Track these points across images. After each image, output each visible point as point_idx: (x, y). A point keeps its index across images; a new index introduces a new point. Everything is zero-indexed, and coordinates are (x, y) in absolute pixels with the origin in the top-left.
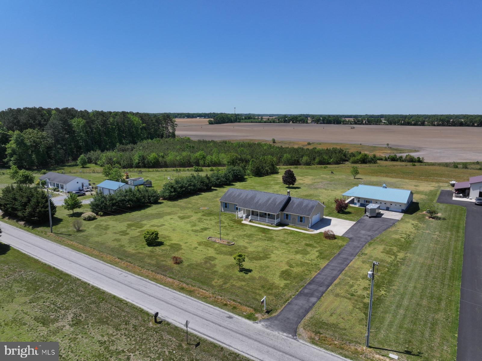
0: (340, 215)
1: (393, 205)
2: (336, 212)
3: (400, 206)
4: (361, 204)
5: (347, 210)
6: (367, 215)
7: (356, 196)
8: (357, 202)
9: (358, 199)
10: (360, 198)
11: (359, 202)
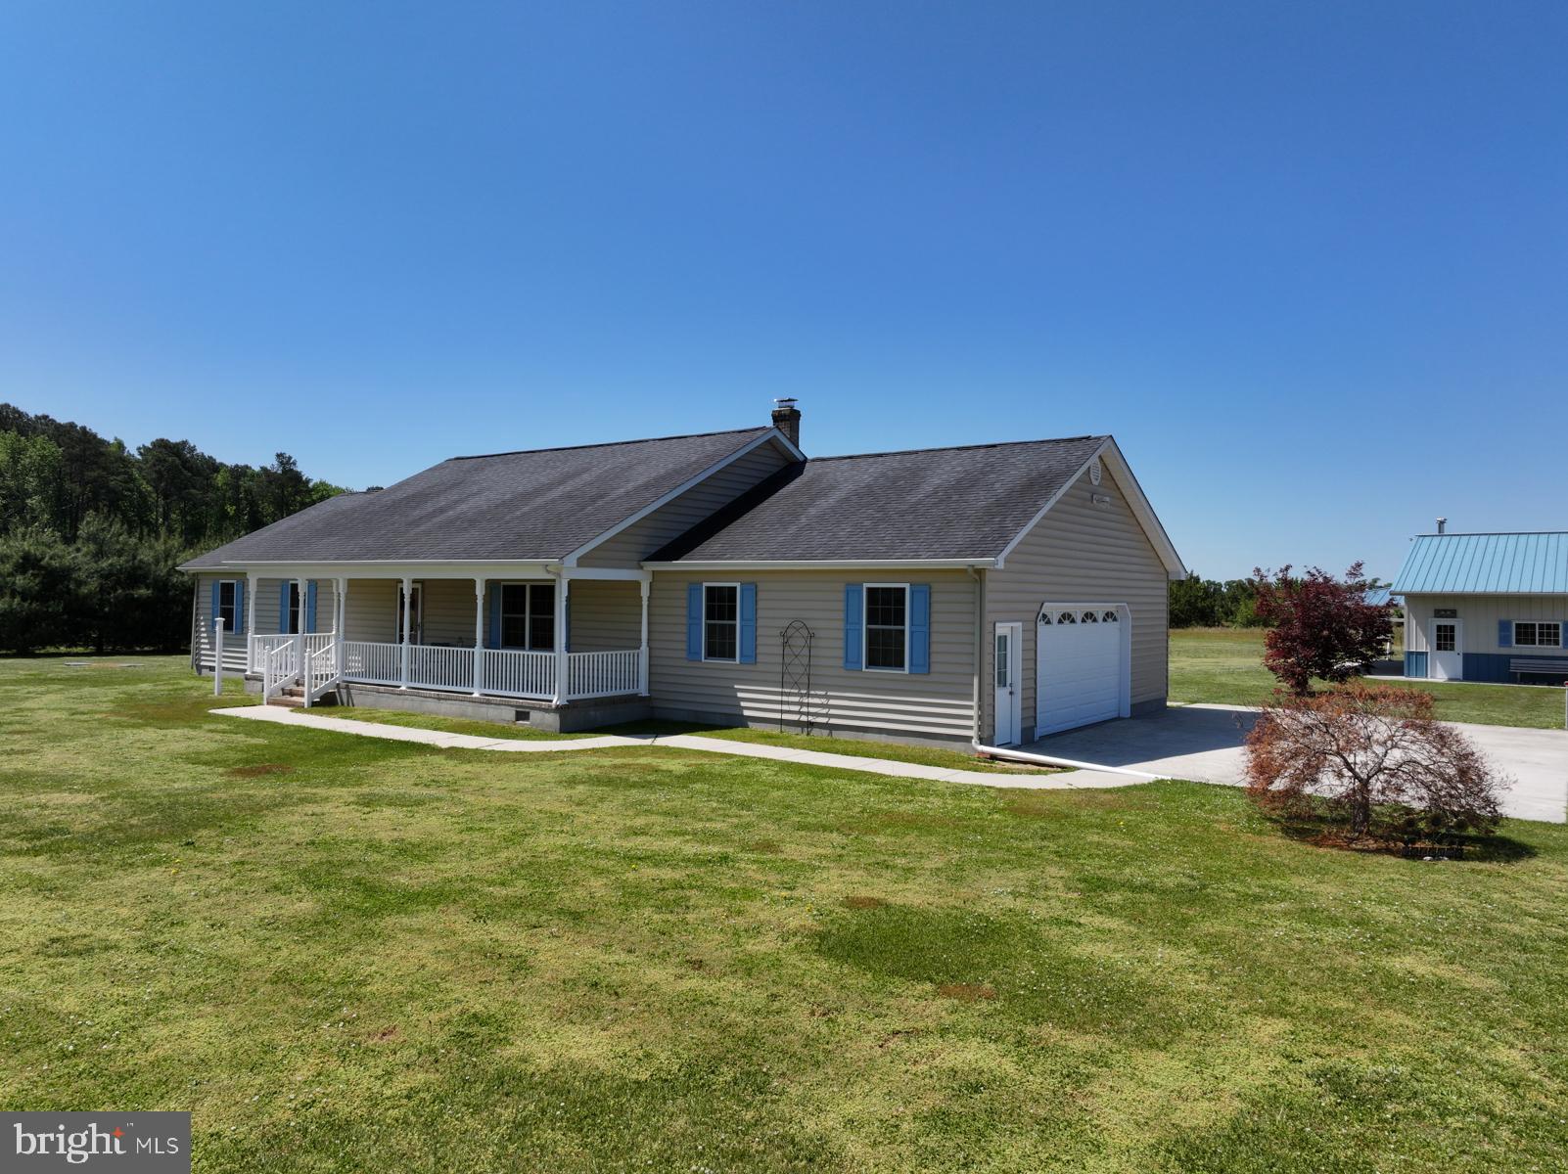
7: (1427, 589)
8: (1428, 651)
9: (1435, 617)
10: (1453, 614)
11: (1446, 649)
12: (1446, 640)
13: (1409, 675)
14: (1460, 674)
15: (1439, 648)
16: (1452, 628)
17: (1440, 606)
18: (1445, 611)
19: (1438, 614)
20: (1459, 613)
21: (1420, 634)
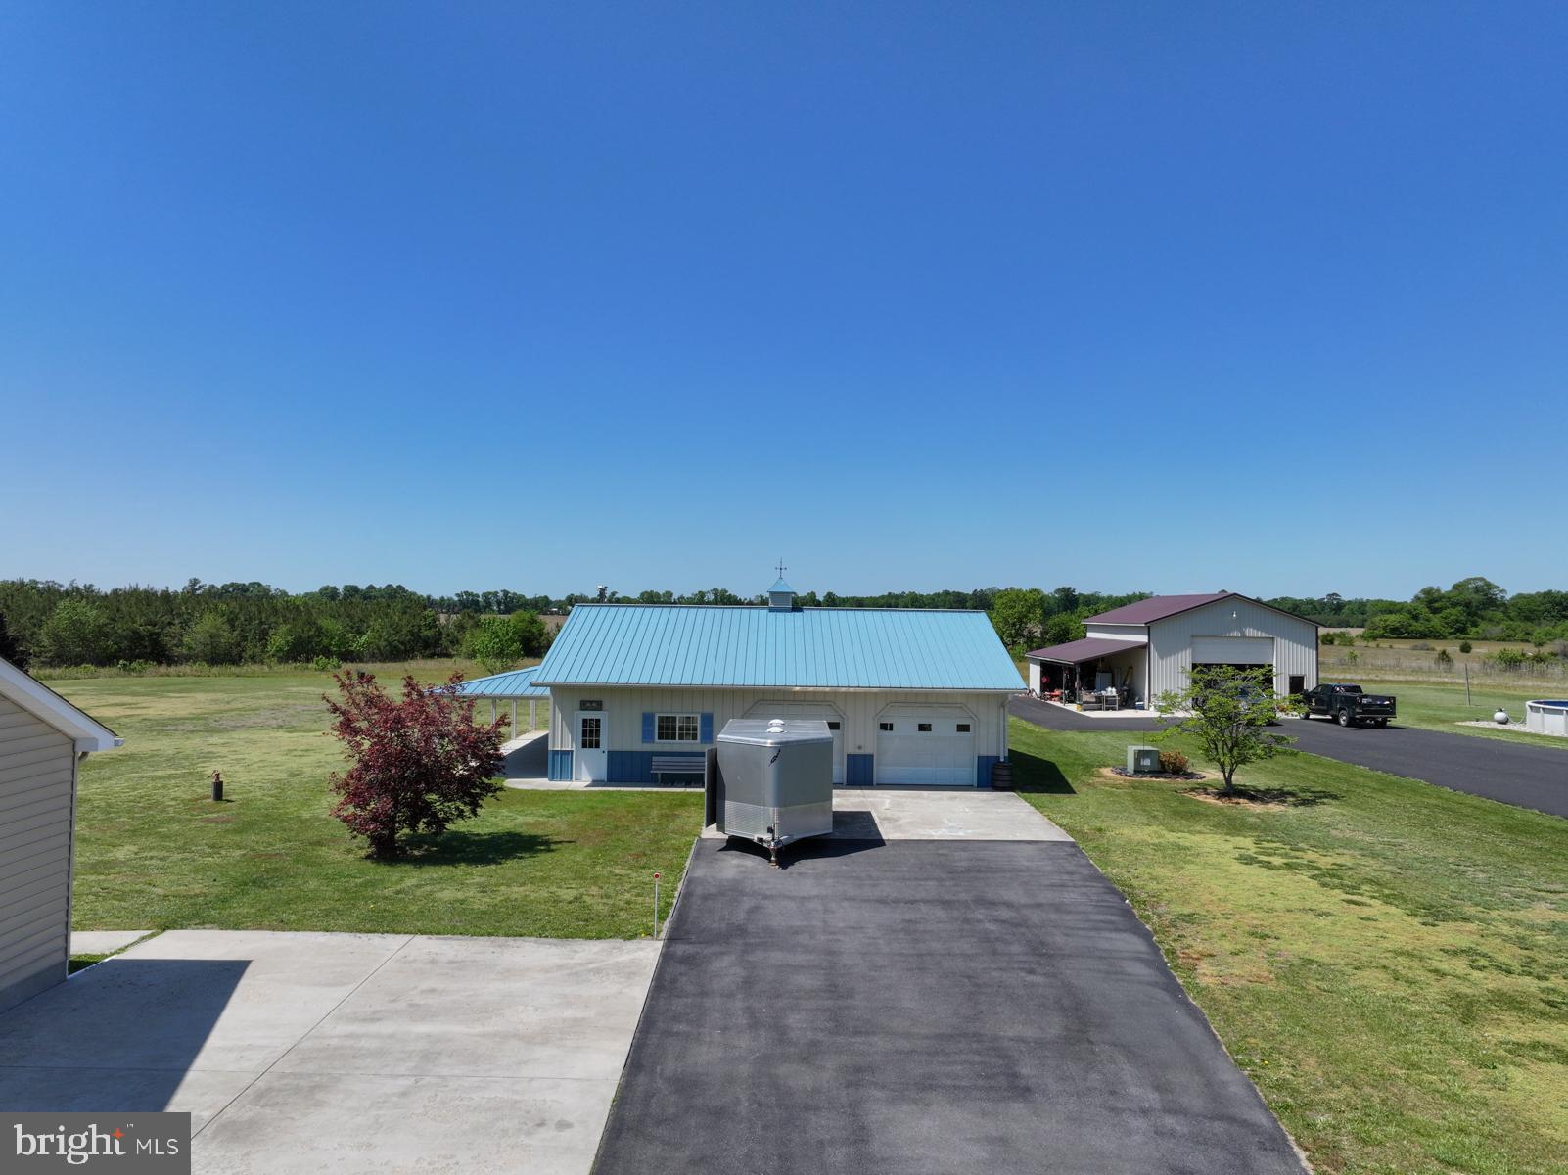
0: (409, 879)
1: (905, 725)
2: (349, 851)
3: (963, 728)
4: (614, 757)
5: (489, 820)
6: (734, 830)
7: (571, 680)
8: (573, 749)
9: (582, 709)
10: (598, 706)
11: (591, 746)
12: (591, 736)
13: (552, 779)
14: (604, 777)
15: (584, 746)
16: (598, 721)
17: (587, 697)
18: (591, 702)
19: (585, 705)
20: (606, 705)
21: (566, 729)
